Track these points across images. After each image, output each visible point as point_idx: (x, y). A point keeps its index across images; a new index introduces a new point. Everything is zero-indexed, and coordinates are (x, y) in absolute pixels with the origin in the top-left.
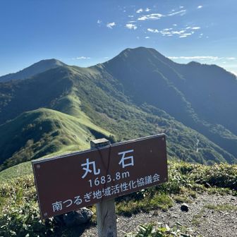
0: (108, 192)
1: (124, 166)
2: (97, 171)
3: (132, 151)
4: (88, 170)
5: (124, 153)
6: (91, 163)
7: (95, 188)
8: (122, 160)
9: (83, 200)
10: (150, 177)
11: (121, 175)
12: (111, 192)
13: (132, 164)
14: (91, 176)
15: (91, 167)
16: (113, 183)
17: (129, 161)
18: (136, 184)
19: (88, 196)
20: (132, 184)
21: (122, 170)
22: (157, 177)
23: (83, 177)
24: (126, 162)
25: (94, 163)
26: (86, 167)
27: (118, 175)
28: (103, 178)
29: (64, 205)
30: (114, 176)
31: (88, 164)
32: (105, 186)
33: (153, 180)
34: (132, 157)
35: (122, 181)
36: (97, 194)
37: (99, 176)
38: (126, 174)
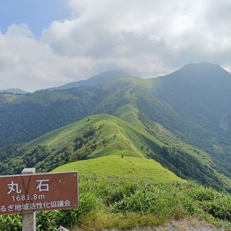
0: (26, 207)
1: (40, 190)
2: (19, 191)
3: (48, 180)
4: (12, 189)
5: (41, 181)
6: (15, 184)
7: (16, 202)
8: (40, 185)
9: (7, 209)
10: (62, 202)
11: (38, 196)
12: (29, 207)
13: (48, 190)
14: (14, 193)
15: (15, 187)
16: (31, 201)
17: (45, 187)
18: (50, 205)
19: (11, 207)
20: (46, 204)
21: (38, 193)
22: (68, 203)
23: (8, 193)
24: (42, 188)
25: (17, 184)
26: (11, 186)
27: (35, 196)
28: (23, 197)
31: (12, 184)
32: (25, 202)
33: (64, 205)
34: (47, 185)
35: (38, 201)
36: (18, 207)
37: (20, 194)
38: (41, 196)
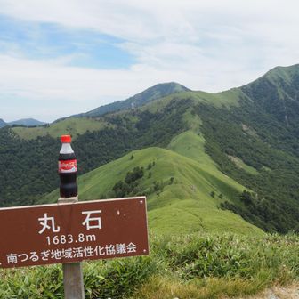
0: (68, 253)
1: (89, 228)
2: (56, 229)
3: (100, 211)
4: (45, 226)
5: (89, 213)
6: (49, 219)
7: (54, 247)
8: (87, 221)
9: (40, 257)
10: (123, 246)
11: (85, 237)
12: (73, 254)
13: (100, 227)
14: (48, 232)
15: (49, 223)
16: (75, 245)
17: (95, 223)
18: (105, 250)
19: (45, 254)
20: (99, 249)
21: (86, 232)
22: (132, 247)
23: (40, 232)
24: (92, 223)
25: (52, 219)
26: (43, 222)
27: (81, 237)
28: (63, 238)
29: (19, 259)
30: (76, 238)
31: (46, 218)
32: (66, 246)
33: (127, 250)
34: (99, 219)
35: (85, 244)
36: (56, 254)
37: (59, 234)
38: (92, 237)
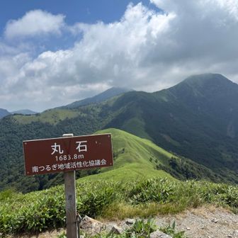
0: (68, 166)
1: (80, 151)
2: (61, 152)
3: (86, 141)
4: (55, 150)
5: (80, 142)
6: (57, 146)
7: (60, 162)
8: (79, 147)
9: (52, 168)
10: (99, 161)
11: (77, 156)
12: (70, 166)
13: (86, 150)
14: (57, 154)
15: (57, 148)
16: (72, 161)
17: (84, 148)
18: (88, 164)
19: (54, 166)
20: (85, 163)
21: (78, 154)
22: (104, 162)
23: (52, 154)
24: (81, 148)
25: (59, 146)
26: (54, 148)
27: (75, 156)
28: (65, 157)
29: (39, 169)
30: (72, 157)
31: (55, 146)
32: (67, 162)
33: (101, 163)
34: (86, 146)
36: (61, 166)
37: (63, 155)
38: (82, 156)
